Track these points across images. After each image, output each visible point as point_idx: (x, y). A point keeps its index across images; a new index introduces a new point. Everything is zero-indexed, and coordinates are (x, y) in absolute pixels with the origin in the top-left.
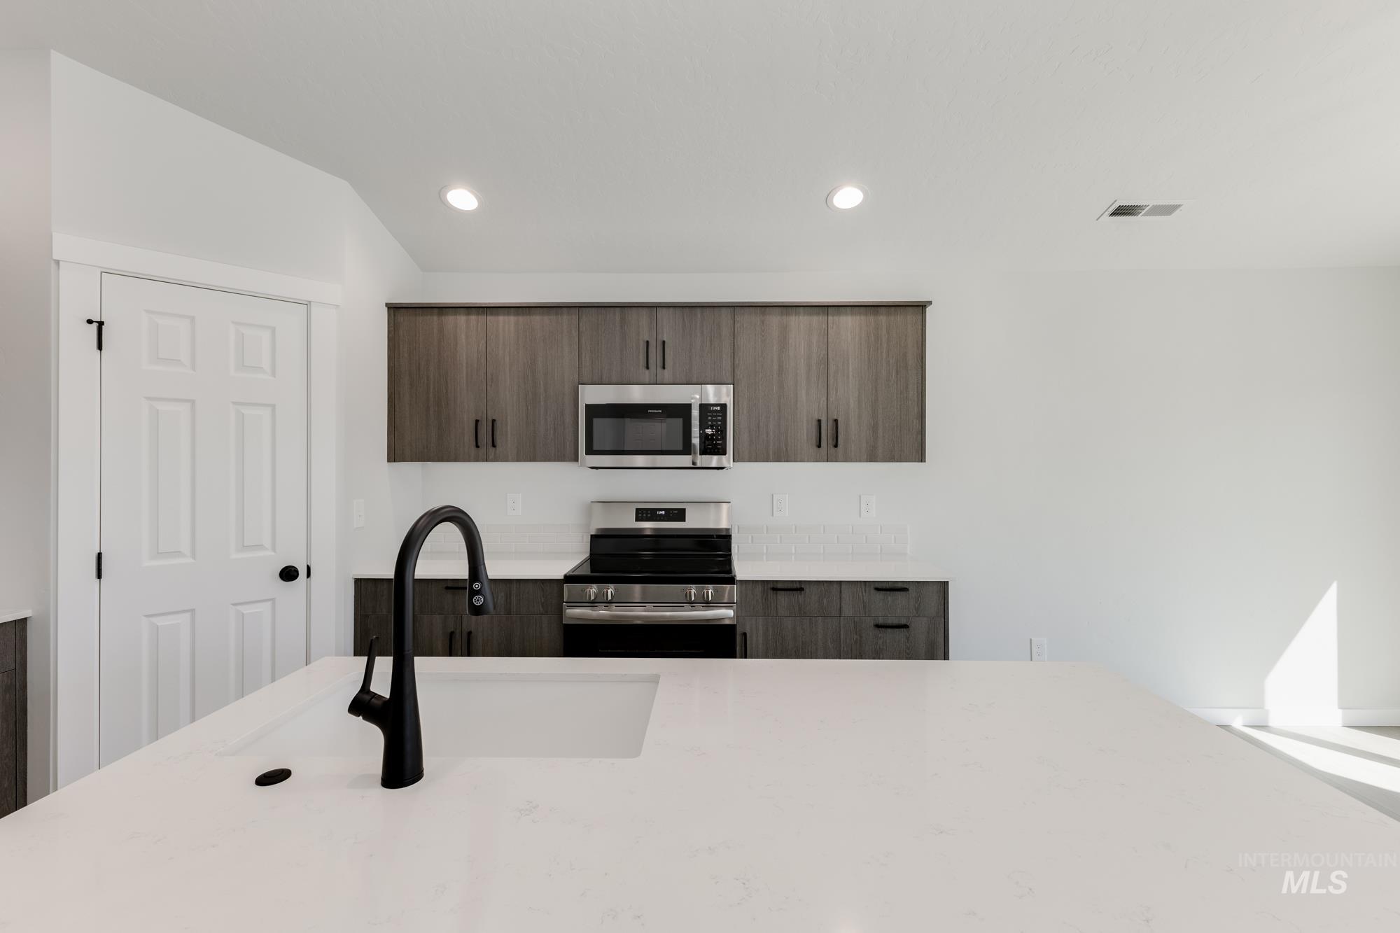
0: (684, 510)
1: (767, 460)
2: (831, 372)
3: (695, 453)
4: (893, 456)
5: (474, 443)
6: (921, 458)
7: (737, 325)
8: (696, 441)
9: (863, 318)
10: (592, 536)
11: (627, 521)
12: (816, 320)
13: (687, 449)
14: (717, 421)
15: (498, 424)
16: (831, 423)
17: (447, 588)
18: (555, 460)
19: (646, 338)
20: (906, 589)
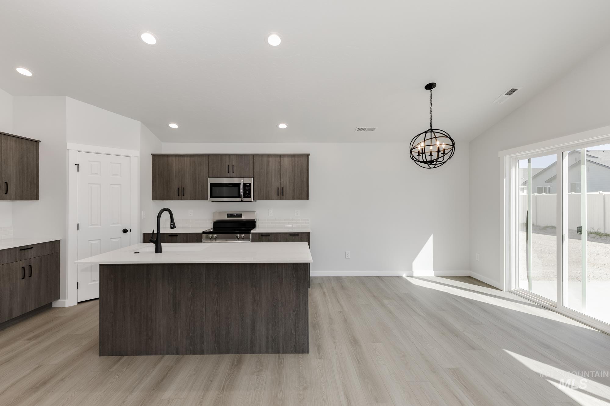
0: (242, 214)
1: (263, 199)
2: (282, 174)
3: (242, 197)
4: (299, 198)
5: (177, 194)
6: (308, 199)
7: (255, 160)
8: (242, 194)
9: (291, 158)
10: (214, 222)
11: (225, 218)
12: (277, 159)
13: (239, 196)
14: (248, 188)
15: (185, 189)
16: (282, 189)
17: (169, 235)
18: (201, 200)
19: (228, 164)
20: (298, 235)
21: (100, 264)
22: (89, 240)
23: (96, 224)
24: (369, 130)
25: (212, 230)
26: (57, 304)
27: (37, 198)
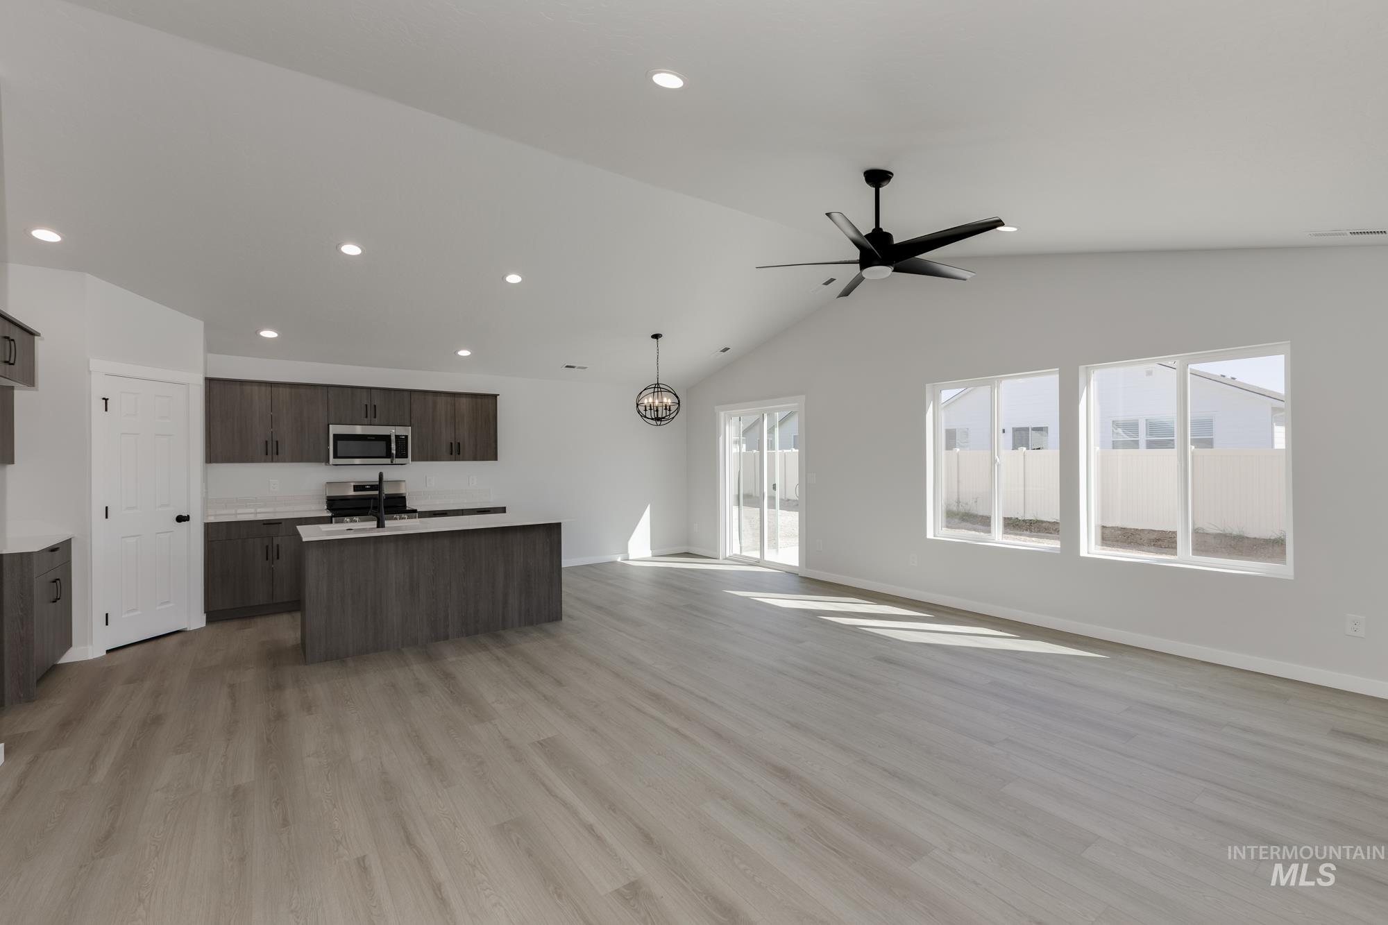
0: (382, 485)
1: (427, 460)
2: (457, 421)
3: (393, 458)
4: (483, 458)
5: (265, 453)
6: (496, 459)
7: (412, 399)
8: (394, 452)
9: (470, 400)
11: (349, 492)
12: (449, 400)
13: (389, 456)
14: (403, 443)
15: (279, 443)
16: (457, 443)
18: (314, 462)
19: (365, 403)
22: (123, 537)
23: (135, 508)
24: (579, 368)
27: (11, 461)
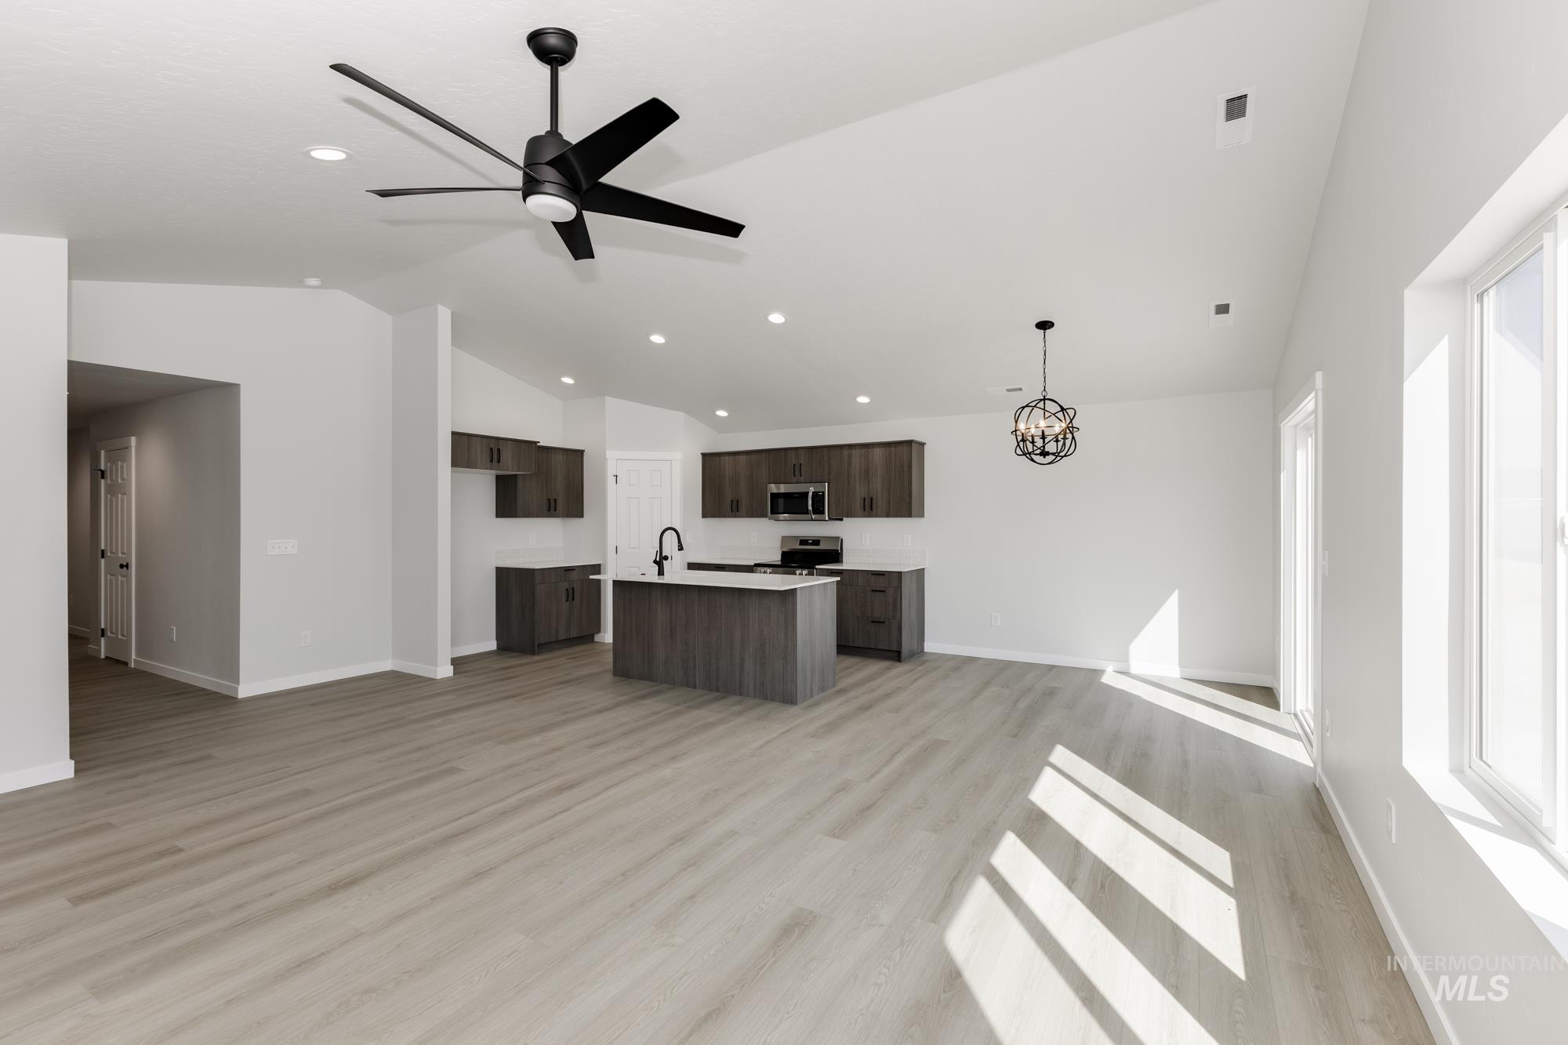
0: (819, 541)
2: (870, 475)
3: (811, 514)
5: (731, 509)
7: (830, 455)
8: (810, 508)
9: (884, 449)
10: (783, 552)
11: (795, 545)
12: (864, 451)
13: (807, 512)
14: (820, 499)
15: (739, 500)
16: (870, 498)
19: (794, 462)
20: (883, 575)
21: (614, 581)
23: (635, 548)
25: (780, 563)
26: (597, 638)
27: (581, 515)
